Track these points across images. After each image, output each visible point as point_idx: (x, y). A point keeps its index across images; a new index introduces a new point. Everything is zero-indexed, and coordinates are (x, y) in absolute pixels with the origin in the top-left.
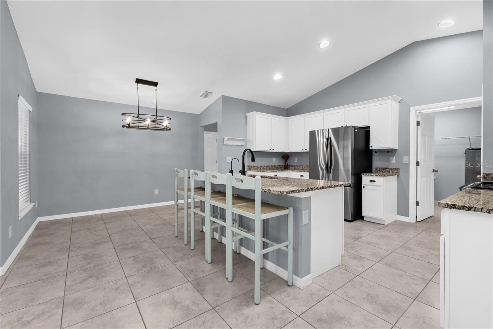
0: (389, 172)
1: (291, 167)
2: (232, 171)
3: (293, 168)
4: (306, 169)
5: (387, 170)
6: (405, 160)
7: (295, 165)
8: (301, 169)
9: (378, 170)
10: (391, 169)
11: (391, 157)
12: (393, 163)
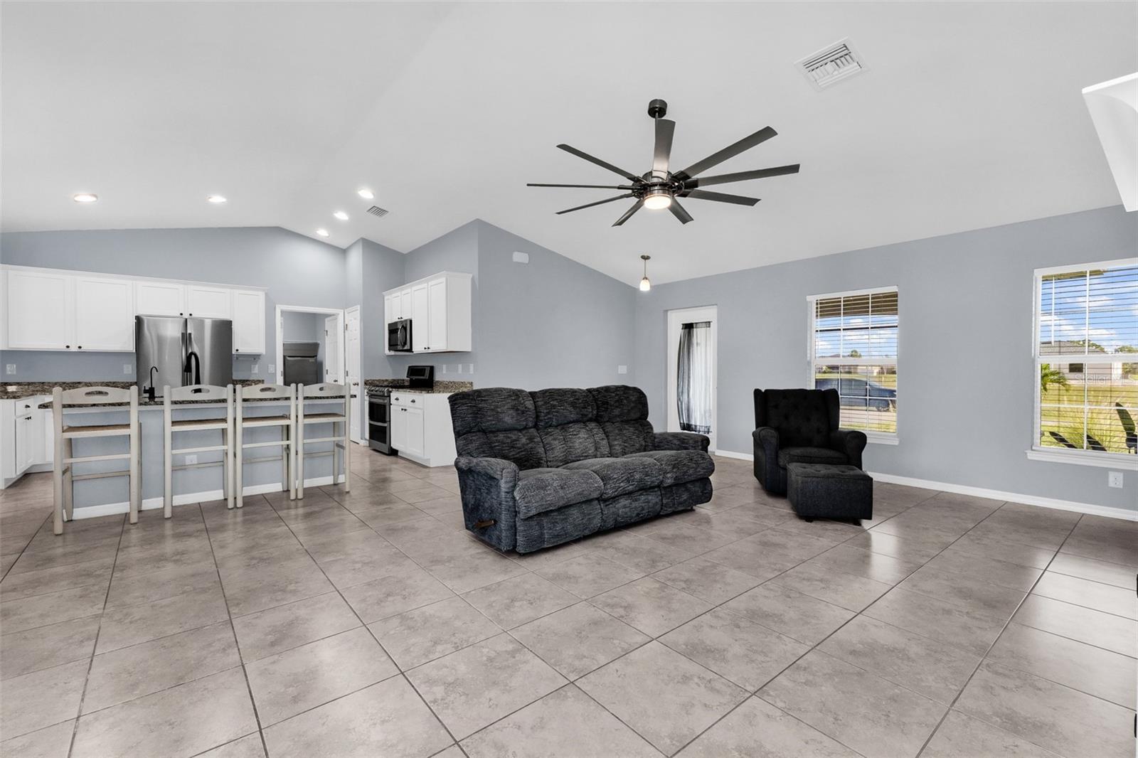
0: (251, 384)
2: (154, 388)
6: (271, 370)
10: (253, 381)
11: (252, 366)
12: (256, 374)
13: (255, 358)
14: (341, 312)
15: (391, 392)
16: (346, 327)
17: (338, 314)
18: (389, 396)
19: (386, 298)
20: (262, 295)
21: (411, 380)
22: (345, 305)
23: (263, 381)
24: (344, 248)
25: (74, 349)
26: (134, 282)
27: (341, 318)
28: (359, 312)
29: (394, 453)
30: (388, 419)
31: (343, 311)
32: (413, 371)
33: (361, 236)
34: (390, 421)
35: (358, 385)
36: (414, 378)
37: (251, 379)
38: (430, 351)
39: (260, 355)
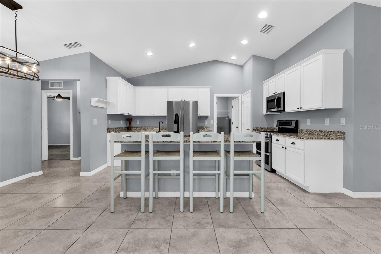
0: (205, 129)
1: (133, 128)
3: (136, 129)
4: (149, 129)
5: (204, 128)
6: (212, 122)
7: (138, 126)
8: (144, 130)
9: (199, 128)
10: (206, 127)
11: (205, 121)
12: (207, 124)
13: (206, 117)
14: (240, 96)
15: (272, 135)
16: (243, 102)
17: (239, 96)
18: (271, 138)
19: (264, 84)
20: (209, 90)
21: (279, 128)
22: (243, 91)
23: (209, 127)
24: (242, 65)
25: (152, 115)
26: (168, 89)
27: (240, 98)
28: (250, 93)
29: (273, 171)
30: (269, 151)
31: (241, 95)
32: (280, 123)
33: (252, 54)
34: (271, 152)
35: (249, 130)
36: (281, 127)
37: (205, 126)
38: (302, 110)
39: (208, 116)
